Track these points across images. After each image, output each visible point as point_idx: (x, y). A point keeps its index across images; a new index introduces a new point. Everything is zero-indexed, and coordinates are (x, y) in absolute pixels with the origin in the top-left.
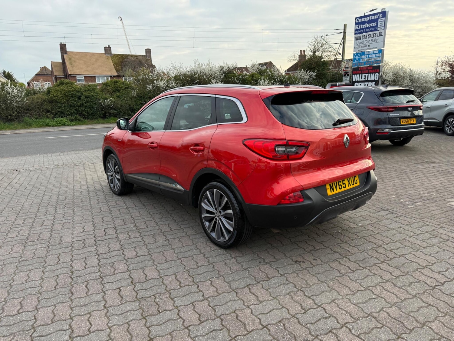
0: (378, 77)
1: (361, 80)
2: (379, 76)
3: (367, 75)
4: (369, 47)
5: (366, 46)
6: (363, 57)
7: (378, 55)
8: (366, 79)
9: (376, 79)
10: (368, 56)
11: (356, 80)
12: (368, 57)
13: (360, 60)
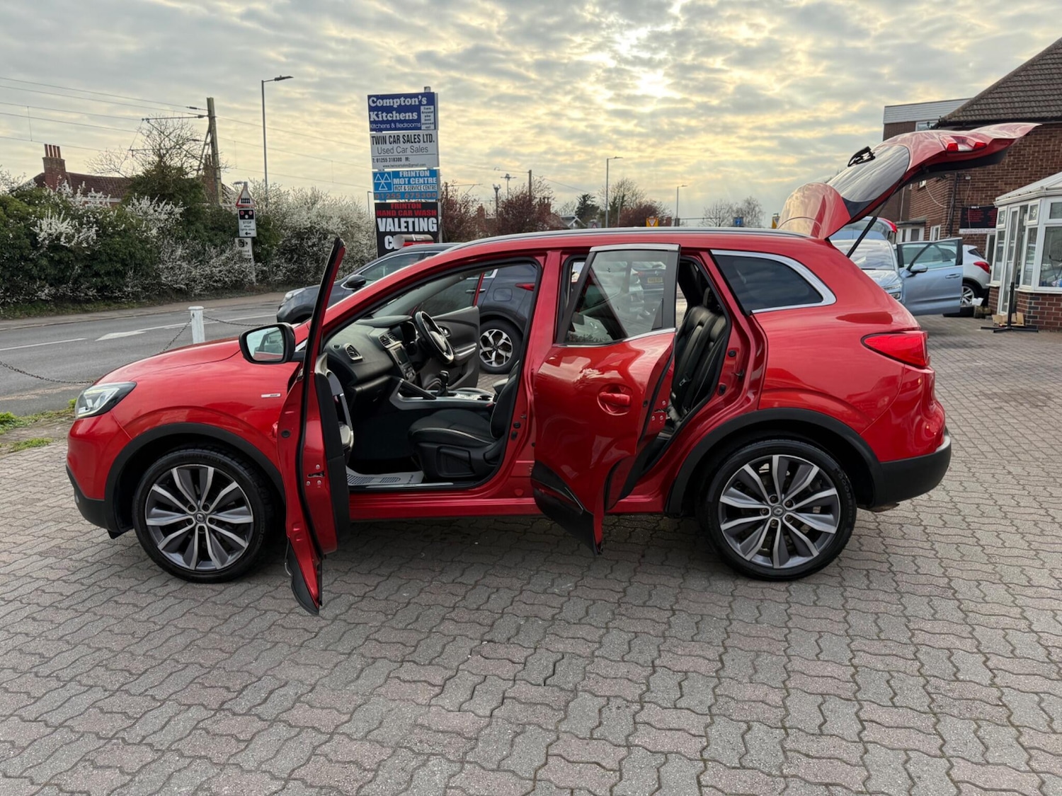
0: (435, 226)
1: (397, 230)
2: (437, 223)
3: (410, 220)
4: (407, 163)
5: (400, 160)
6: (396, 181)
7: (430, 180)
8: (411, 230)
9: (431, 230)
10: (409, 181)
11: (388, 230)
12: (409, 183)
13: (390, 188)
